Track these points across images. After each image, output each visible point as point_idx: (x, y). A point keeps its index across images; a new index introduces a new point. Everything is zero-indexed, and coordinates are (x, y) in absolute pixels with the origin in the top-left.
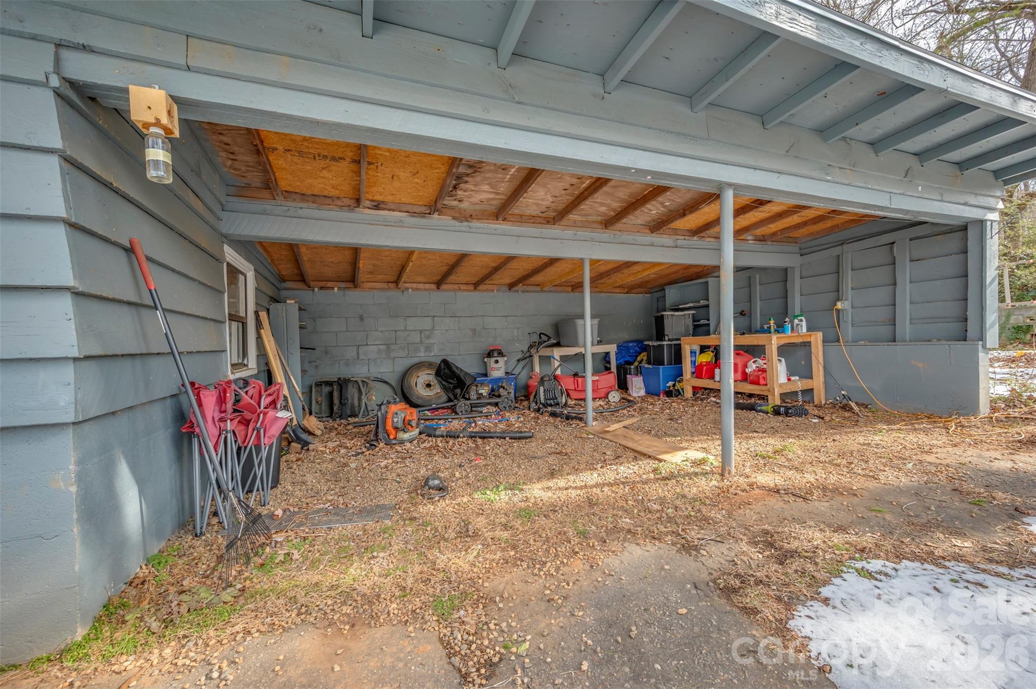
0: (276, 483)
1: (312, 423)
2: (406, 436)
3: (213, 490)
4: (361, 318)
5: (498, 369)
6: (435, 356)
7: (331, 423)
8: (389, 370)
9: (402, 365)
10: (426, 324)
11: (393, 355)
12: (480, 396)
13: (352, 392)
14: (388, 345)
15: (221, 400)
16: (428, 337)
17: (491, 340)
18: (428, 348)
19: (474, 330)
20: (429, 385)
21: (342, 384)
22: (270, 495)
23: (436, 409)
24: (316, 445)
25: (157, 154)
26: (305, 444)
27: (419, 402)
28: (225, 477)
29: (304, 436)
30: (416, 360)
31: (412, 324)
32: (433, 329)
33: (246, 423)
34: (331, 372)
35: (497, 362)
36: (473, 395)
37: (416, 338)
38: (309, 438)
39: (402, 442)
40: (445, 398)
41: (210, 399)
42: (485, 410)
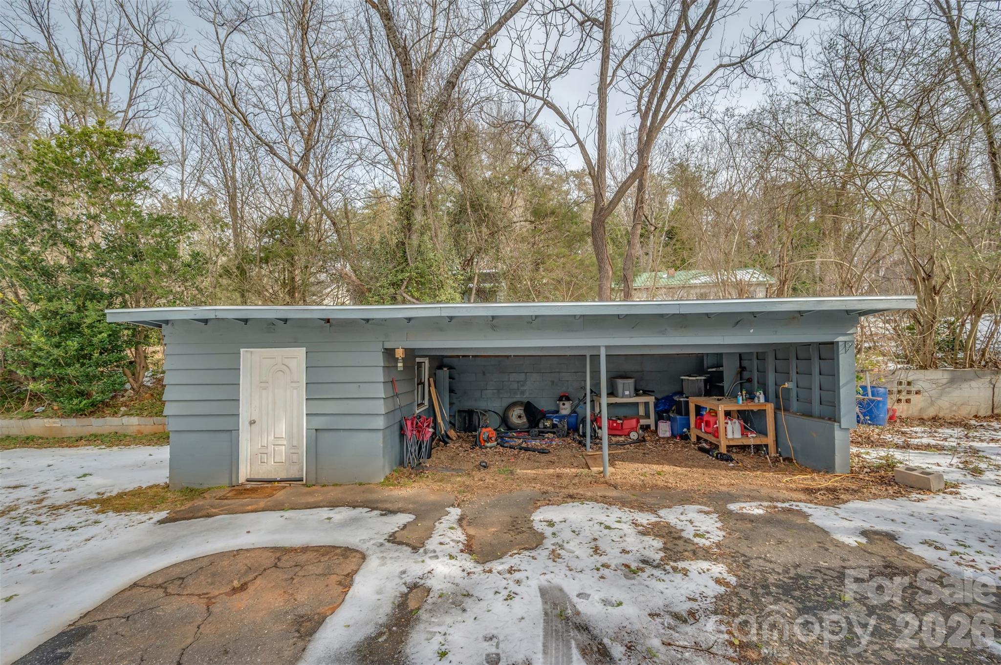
0: (429, 457)
1: (452, 433)
2: (489, 445)
3: (409, 453)
4: (484, 373)
5: (565, 409)
6: (525, 398)
7: (462, 434)
8: (497, 405)
9: (506, 403)
10: (522, 377)
11: (501, 396)
12: (545, 427)
13: (475, 418)
14: (498, 390)
15: (412, 424)
16: (522, 386)
17: (564, 389)
18: (523, 393)
19: (553, 382)
20: (520, 417)
21: (470, 413)
22: (427, 460)
23: (521, 432)
24: (451, 445)
25: (400, 365)
26: (446, 443)
27: (512, 426)
28: (413, 451)
29: (446, 439)
30: (515, 400)
31: (513, 377)
32: (526, 381)
33: (419, 432)
34: (468, 405)
35: (564, 404)
36: (541, 425)
37: (515, 386)
38: (449, 441)
39: (486, 448)
40: (527, 426)
41: (409, 423)
42: (547, 435)
